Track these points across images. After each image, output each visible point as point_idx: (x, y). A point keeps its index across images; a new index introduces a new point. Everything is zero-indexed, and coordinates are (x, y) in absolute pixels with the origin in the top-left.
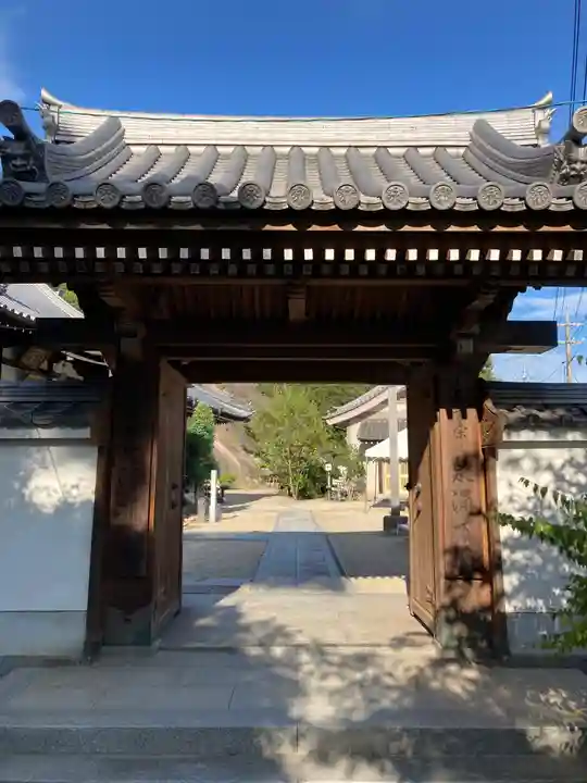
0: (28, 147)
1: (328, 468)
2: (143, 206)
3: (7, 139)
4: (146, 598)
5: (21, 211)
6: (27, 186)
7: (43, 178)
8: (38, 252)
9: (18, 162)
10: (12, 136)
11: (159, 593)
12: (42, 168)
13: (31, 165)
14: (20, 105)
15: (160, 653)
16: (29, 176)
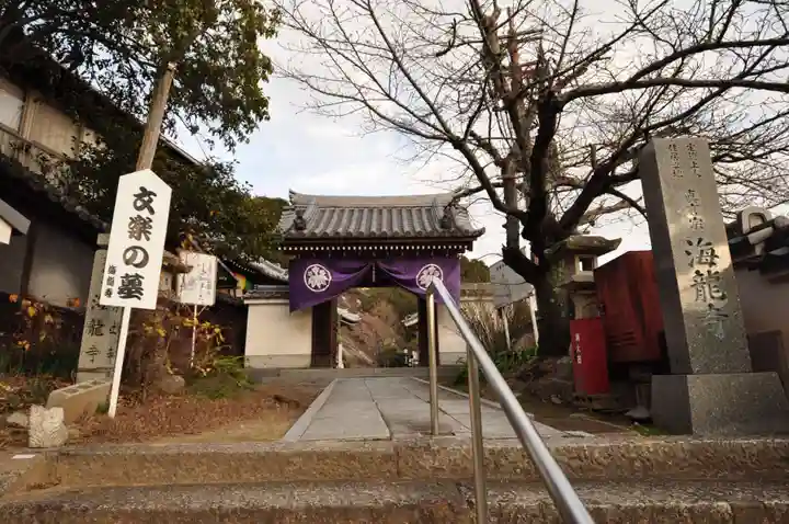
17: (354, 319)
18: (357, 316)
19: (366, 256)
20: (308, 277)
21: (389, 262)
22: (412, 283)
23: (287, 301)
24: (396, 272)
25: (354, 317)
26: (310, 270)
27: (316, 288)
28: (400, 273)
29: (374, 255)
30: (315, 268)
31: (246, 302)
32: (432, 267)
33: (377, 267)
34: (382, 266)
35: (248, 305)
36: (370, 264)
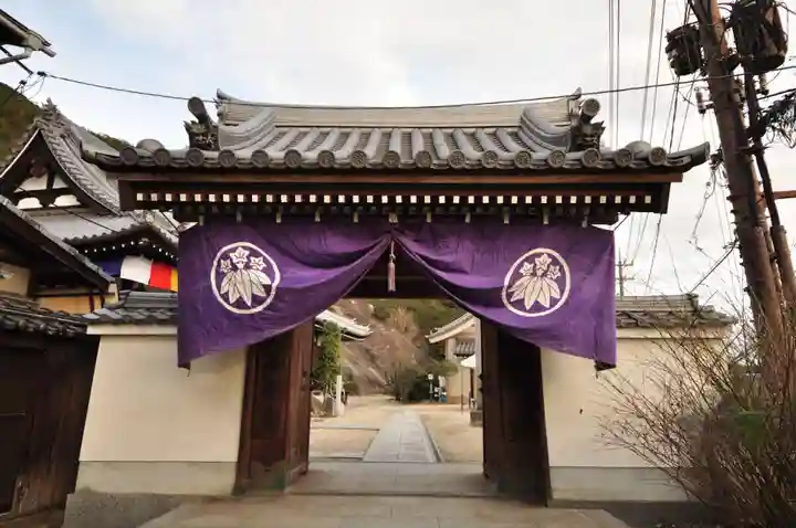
0: (207, 127)
1: (431, 377)
2: (284, 167)
3: (193, 122)
4: (281, 454)
5: (202, 170)
6: (207, 154)
7: (217, 149)
8: (212, 198)
9: (201, 138)
10: (197, 121)
11: (292, 452)
12: (216, 141)
13: (209, 139)
14: (202, 98)
15: (291, 497)
16: (208, 147)
17: (362, 333)
18: (367, 328)
19: (373, 219)
20: (220, 276)
21: (434, 239)
22: (490, 298)
23: (173, 330)
24: (447, 268)
25: (362, 330)
26: (226, 256)
27: (240, 303)
28: (461, 271)
29: (393, 219)
30: (239, 251)
31: (91, 331)
32: (544, 255)
33: (400, 250)
34: (414, 248)
35: (96, 339)
36: (384, 241)
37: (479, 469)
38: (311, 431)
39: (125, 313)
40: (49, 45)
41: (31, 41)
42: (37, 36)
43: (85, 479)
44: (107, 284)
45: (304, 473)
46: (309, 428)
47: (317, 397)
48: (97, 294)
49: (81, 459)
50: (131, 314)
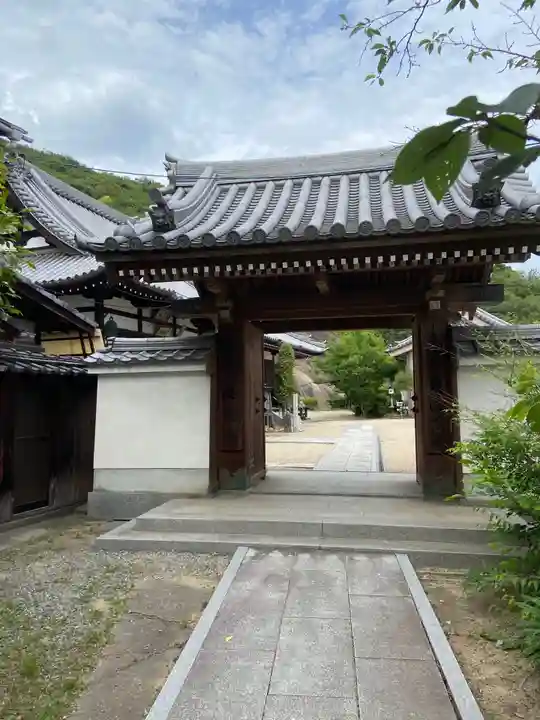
0: (165, 211)
1: (392, 391)
4: (242, 464)
6: (166, 236)
7: (174, 227)
9: (161, 220)
10: (158, 207)
11: (250, 462)
12: (172, 222)
13: (168, 222)
15: (252, 495)
16: (166, 228)
18: (324, 344)
35: (95, 378)
37: (412, 477)
38: (267, 445)
39: (114, 356)
40: (25, 133)
41: (16, 134)
42: (19, 129)
43: (99, 481)
44: (93, 328)
45: (263, 478)
46: (264, 443)
47: (277, 414)
48: (86, 338)
49: (95, 467)
50: (119, 357)
